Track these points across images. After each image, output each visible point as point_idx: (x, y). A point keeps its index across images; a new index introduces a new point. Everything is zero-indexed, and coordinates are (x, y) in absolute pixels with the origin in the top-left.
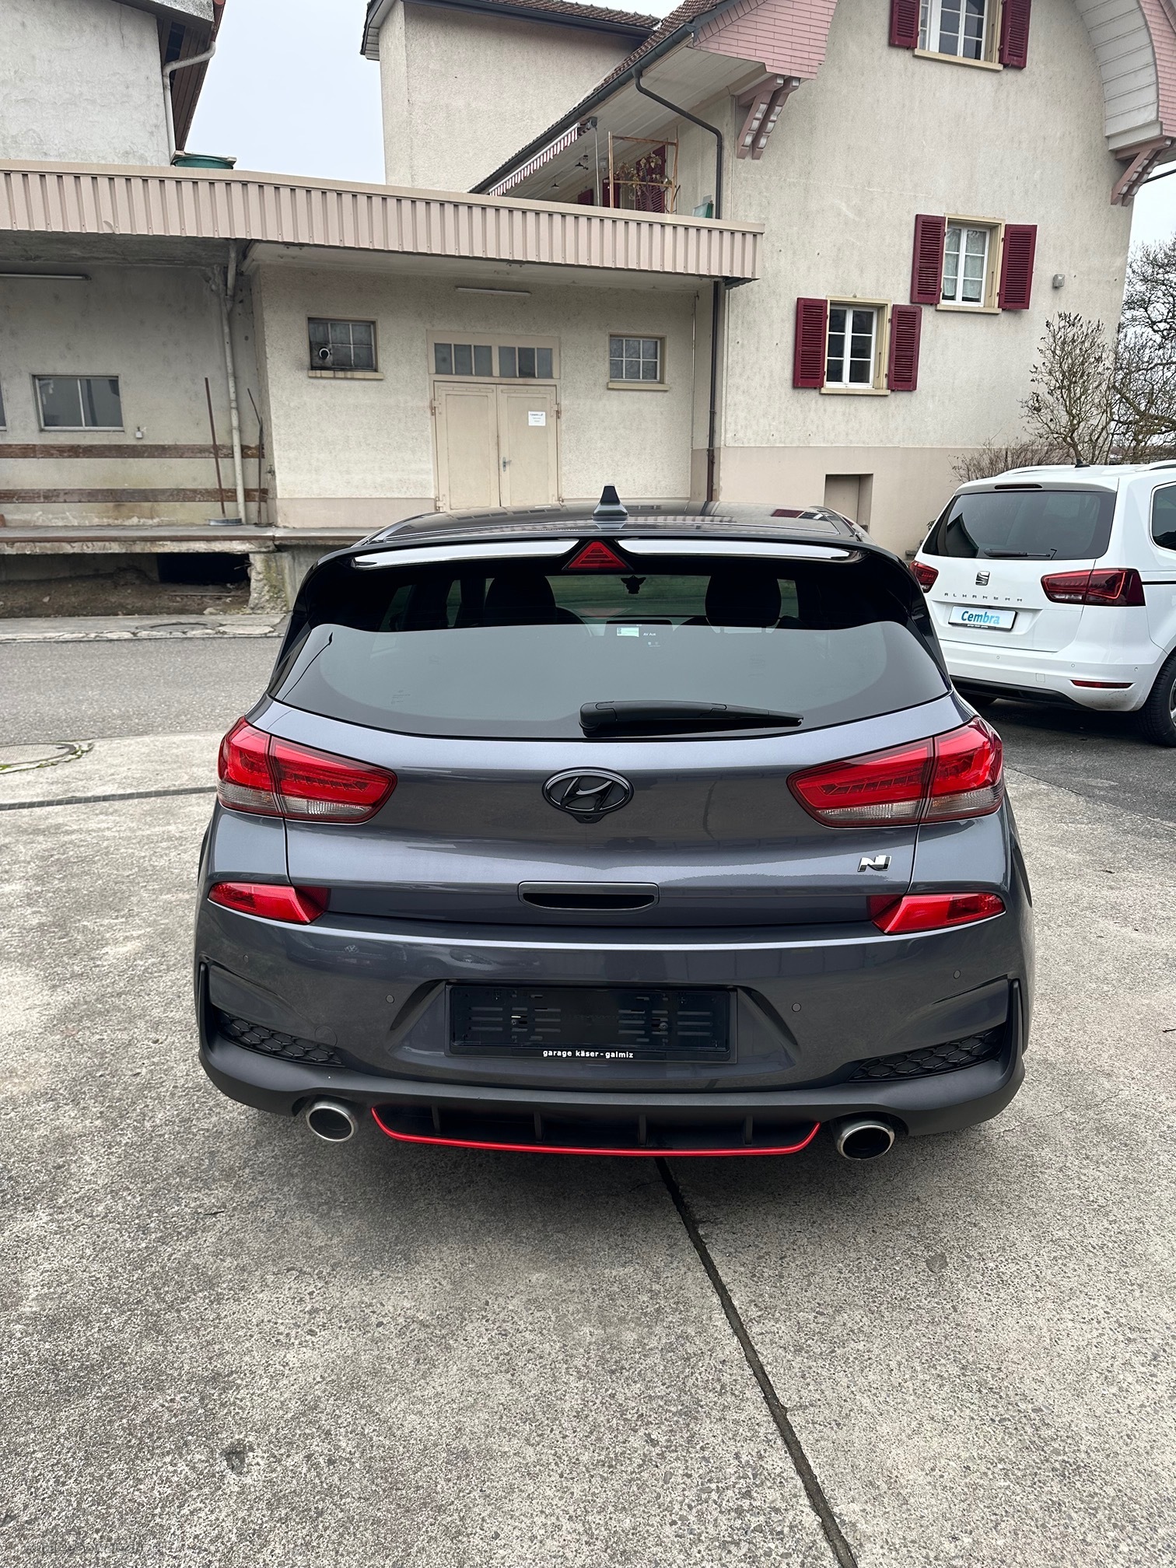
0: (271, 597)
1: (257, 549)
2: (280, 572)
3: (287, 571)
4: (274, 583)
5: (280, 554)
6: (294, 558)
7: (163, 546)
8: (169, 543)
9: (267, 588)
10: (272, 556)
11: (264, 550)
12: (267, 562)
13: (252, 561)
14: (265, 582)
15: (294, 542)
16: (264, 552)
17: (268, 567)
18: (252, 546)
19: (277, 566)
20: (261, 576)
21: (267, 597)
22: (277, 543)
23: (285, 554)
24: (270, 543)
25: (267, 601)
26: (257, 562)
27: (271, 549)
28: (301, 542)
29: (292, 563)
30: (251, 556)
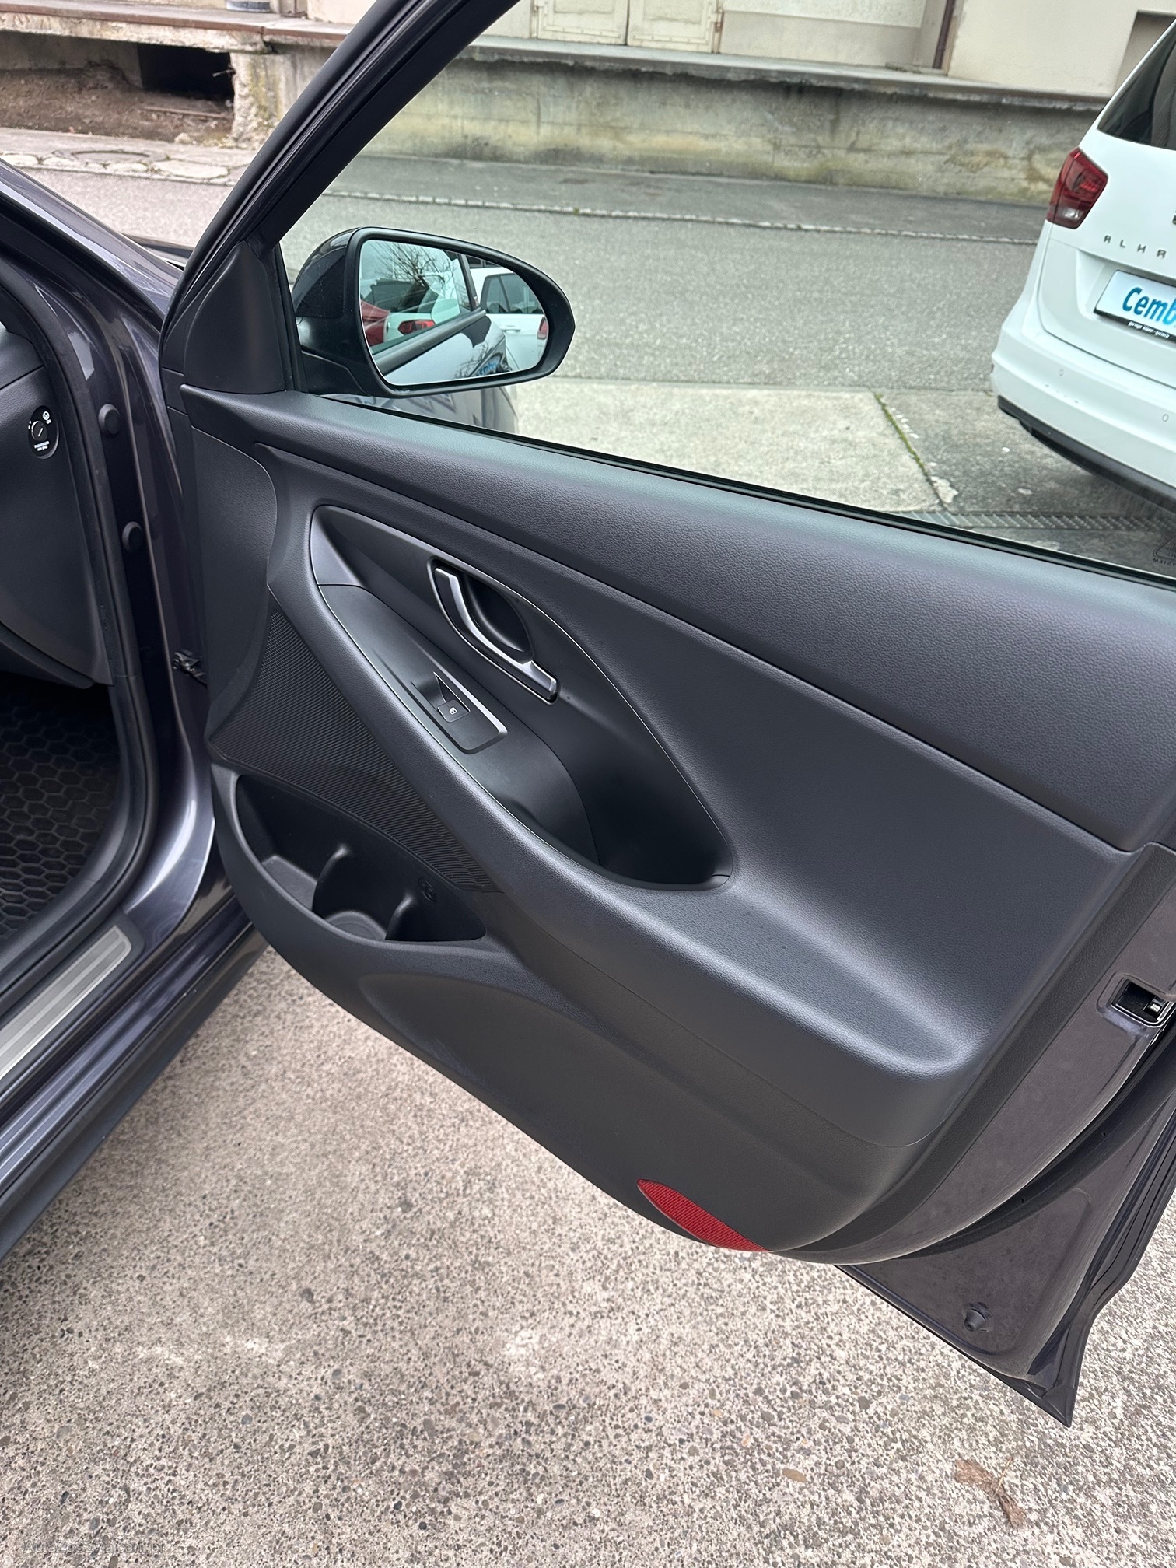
0: (260, 124)
1: (239, 47)
2: (272, 86)
3: (282, 85)
4: (263, 103)
5: (272, 57)
6: (294, 66)
7: (118, 29)
8: (123, 25)
9: (254, 110)
10: (260, 59)
11: (249, 48)
12: (254, 67)
13: (234, 65)
14: (251, 99)
15: (291, 40)
16: (250, 53)
17: (255, 77)
18: (233, 41)
19: (267, 76)
20: (246, 90)
21: (254, 124)
22: (267, 38)
23: (279, 58)
24: (257, 38)
25: (255, 130)
26: (240, 65)
27: (258, 48)
28: (301, 41)
29: (291, 72)
30: (232, 56)
